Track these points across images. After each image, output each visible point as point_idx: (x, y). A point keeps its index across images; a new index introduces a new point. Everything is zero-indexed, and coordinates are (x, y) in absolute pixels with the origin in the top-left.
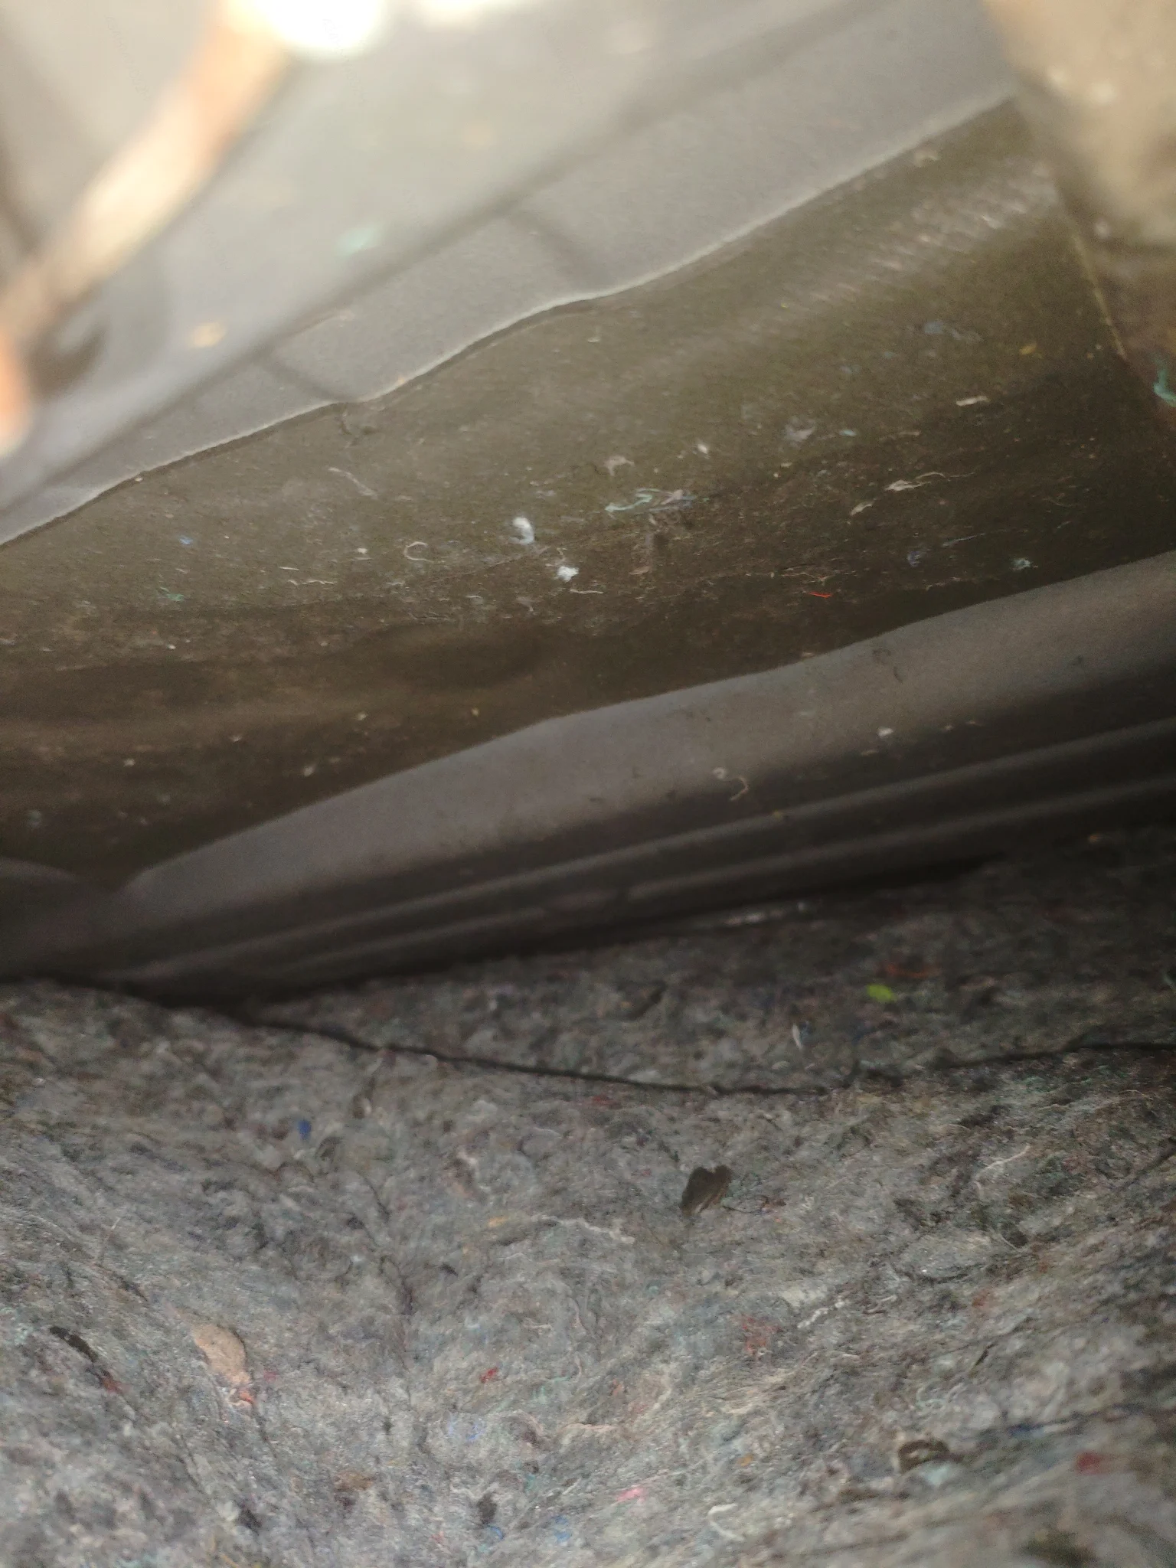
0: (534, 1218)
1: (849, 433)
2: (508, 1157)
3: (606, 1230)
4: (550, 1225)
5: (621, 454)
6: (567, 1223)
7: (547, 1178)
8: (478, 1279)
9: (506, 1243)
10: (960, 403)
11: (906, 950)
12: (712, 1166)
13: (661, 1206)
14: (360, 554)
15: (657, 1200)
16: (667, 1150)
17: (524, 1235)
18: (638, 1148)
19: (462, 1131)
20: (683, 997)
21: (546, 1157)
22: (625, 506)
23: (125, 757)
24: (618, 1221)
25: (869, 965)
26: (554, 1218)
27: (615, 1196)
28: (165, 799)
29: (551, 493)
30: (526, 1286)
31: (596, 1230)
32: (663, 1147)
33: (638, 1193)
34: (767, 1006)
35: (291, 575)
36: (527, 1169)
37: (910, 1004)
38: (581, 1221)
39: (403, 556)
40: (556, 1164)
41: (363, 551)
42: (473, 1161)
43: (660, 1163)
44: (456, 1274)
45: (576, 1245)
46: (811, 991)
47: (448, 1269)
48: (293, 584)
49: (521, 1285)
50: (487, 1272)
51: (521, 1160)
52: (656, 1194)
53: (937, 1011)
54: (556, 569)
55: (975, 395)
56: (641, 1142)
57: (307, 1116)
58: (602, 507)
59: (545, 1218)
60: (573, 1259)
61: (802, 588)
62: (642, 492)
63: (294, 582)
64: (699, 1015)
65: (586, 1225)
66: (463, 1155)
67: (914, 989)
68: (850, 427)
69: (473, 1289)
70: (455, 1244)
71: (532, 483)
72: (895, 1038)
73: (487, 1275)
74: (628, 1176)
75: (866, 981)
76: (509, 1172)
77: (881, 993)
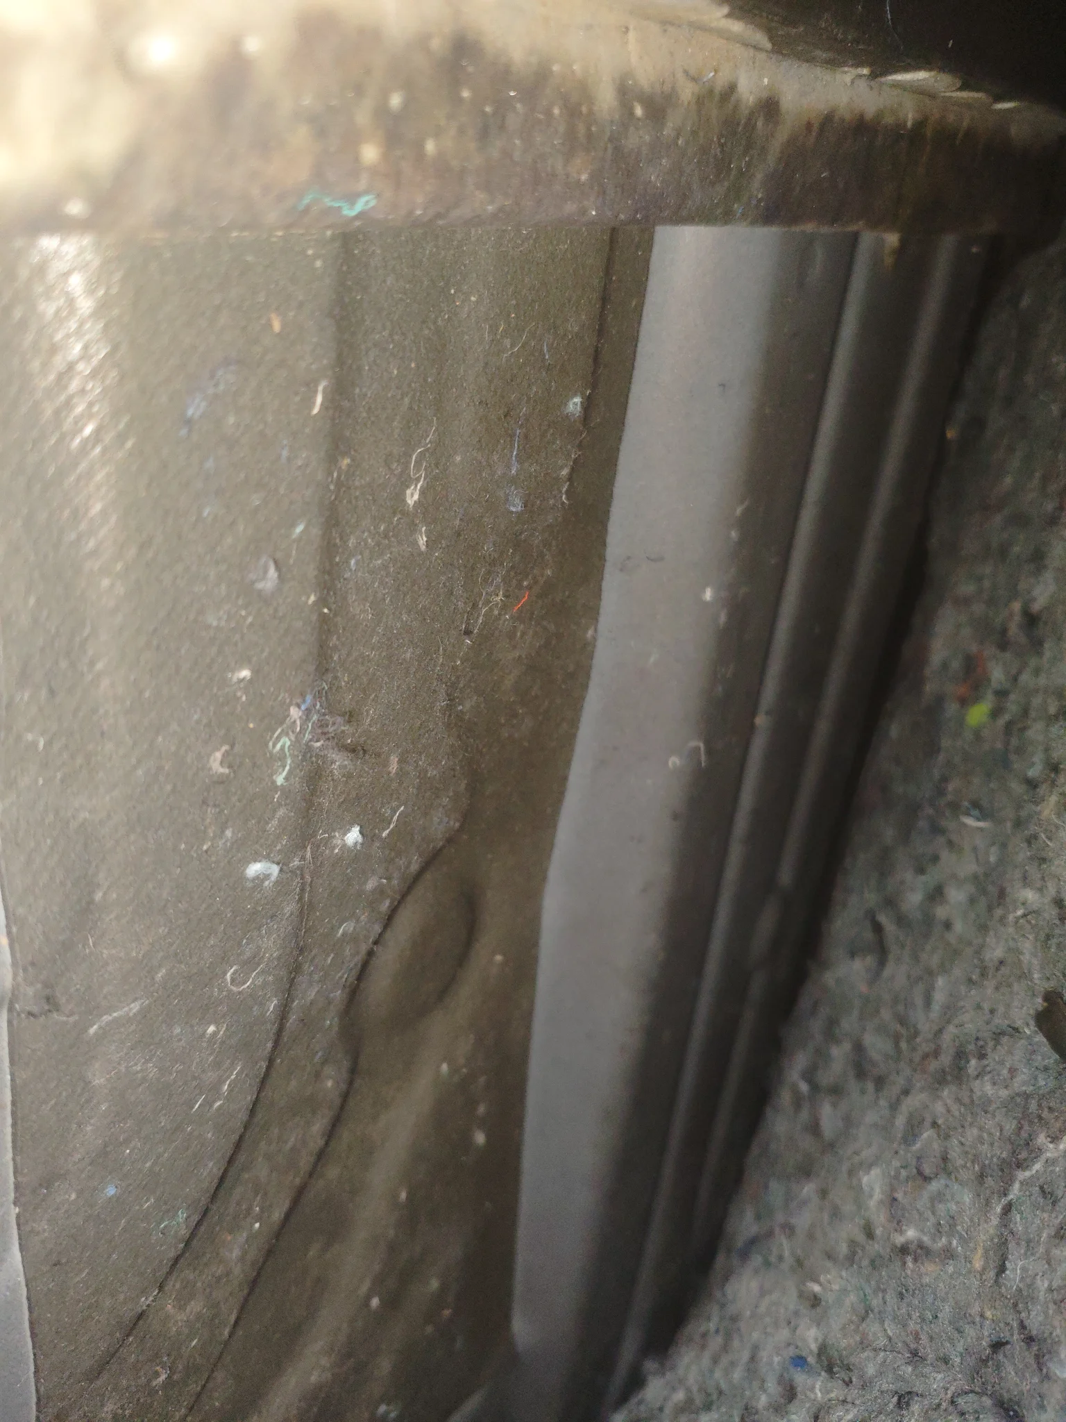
0: (995, 1221)
1: (299, 529)
2: (925, 1195)
3: (1043, 1158)
4: (1008, 1209)
5: (209, 755)
6: (1015, 1191)
7: (965, 1175)
8: (1022, 1326)
9: (1002, 1269)
10: (316, 411)
11: (956, 665)
12: (1039, 1003)
13: (1052, 1083)
14: (215, 1034)
15: (1042, 1083)
16: (1003, 1033)
17: (1004, 1243)
18: (985, 1062)
19: (880, 1219)
20: (890, 902)
21: (945, 1159)
22: (284, 767)
23: (366, 1304)
24: (1041, 1139)
25: (952, 708)
26: (1004, 1201)
27: (1015, 1122)
28: (435, 1284)
29: (229, 833)
30: (1055, 1285)
31: (1037, 1166)
32: (998, 1035)
33: (1027, 1096)
34: (936, 830)
35: (208, 1103)
36: (947, 1186)
37: (1002, 694)
38: (1022, 1175)
39: (240, 993)
40: (955, 1154)
41: (212, 1029)
42: (911, 1233)
43: (1010, 1052)
44: (1007, 1343)
45: (1041, 1200)
46: (945, 779)
47: (997, 1346)
48: (220, 1106)
49: (1050, 1290)
50: (1020, 1313)
51: (935, 1186)
52: (1036, 1078)
53: (1019, 672)
54: (344, 845)
55: (316, 392)
56: (982, 1056)
57: (791, 1351)
58: (275, 788)
59: (999, 1210)
60: (1053, 1215)
61: (503, 618)
62: (274, 746)
63: (218, 1104)
64: (913, 899)
65: (1027, 1174)
66: (899, 1240)
67: (989, 680)
68: (293, 525)
69: (1030, 1340)
70: (978, 1319)
71: (205, 847)
72: (1024, 729)
73: (1023, 1315)
74: (1004, 1093)
75: (961, 722)
76: (940, 1206)
77: (978, 714)
